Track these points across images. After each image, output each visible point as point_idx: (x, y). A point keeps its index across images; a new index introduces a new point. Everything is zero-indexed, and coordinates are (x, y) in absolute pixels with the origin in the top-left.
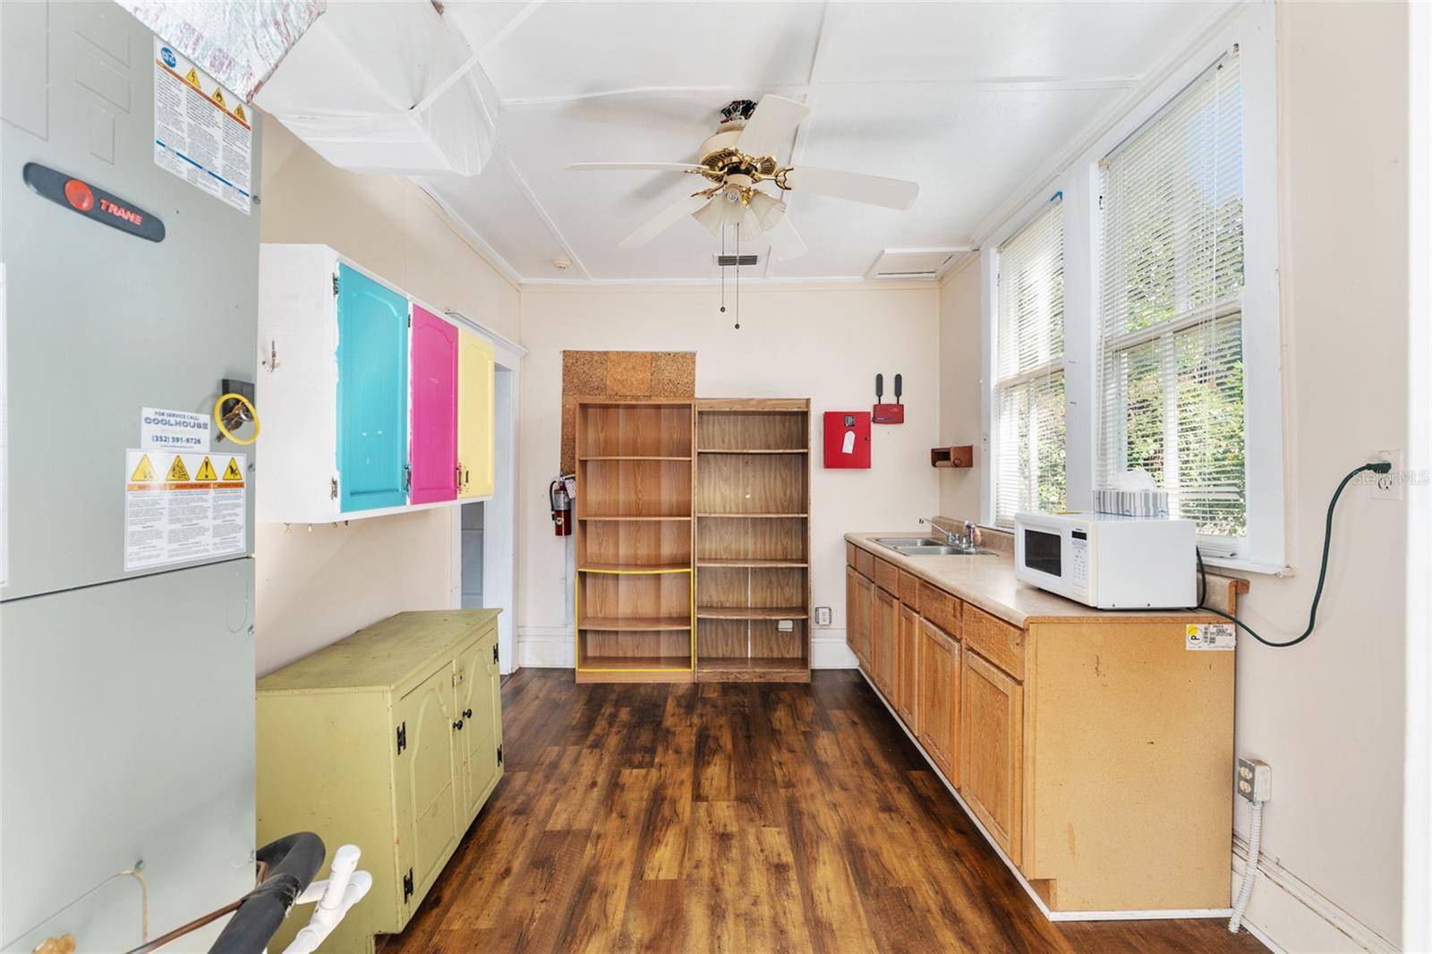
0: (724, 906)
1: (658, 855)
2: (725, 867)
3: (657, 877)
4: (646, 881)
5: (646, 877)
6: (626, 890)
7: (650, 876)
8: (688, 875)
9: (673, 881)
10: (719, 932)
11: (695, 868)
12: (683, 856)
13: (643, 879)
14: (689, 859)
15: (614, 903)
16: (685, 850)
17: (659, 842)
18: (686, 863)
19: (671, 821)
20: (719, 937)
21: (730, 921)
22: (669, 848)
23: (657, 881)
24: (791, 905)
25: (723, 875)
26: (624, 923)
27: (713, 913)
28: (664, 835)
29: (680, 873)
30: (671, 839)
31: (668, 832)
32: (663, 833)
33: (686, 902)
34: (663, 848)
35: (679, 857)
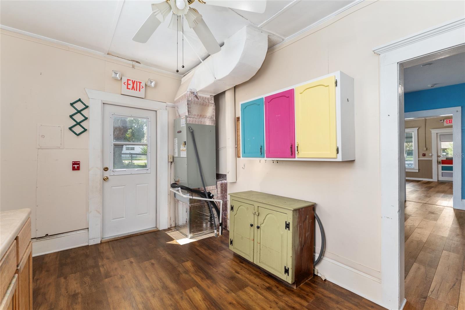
0: (164, 290)
1: (200, 295)
2: (171, 302)
3: (192, 289)
4: (195, 286)
7: (195, 288)
8: (183, 293)
9: (186, 290)
10: (161, 284)
11: (182, 297)
12: (190, 299)
14: (187, 299)
16: (191, 301)
18: (187, 297)
20: (161, 283)
21: (159, 287)
22: (198, 300)
24: (141, 300)
25: (170, 299)
27: (166, 287)
29: (186, 293)
30: (201, 303)
33: (177, 286)
35: (191, 298)
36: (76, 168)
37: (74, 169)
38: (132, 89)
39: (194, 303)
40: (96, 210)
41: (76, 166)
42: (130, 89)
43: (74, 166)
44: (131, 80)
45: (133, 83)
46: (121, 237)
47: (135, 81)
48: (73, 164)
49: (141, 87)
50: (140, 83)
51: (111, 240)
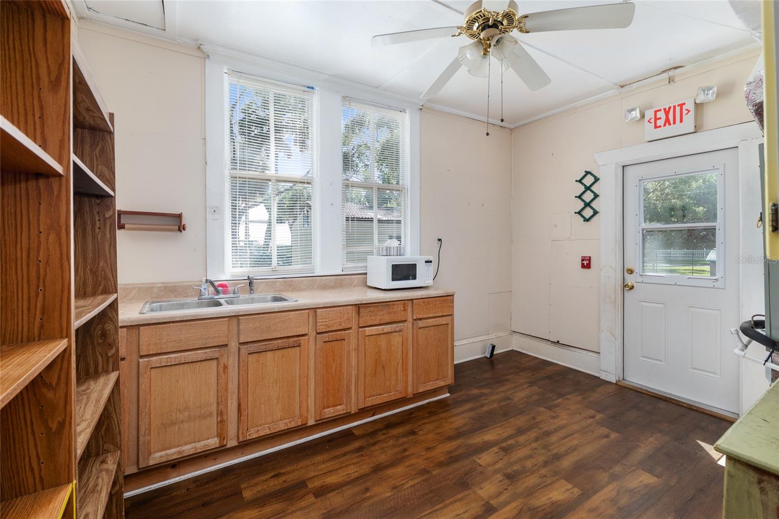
0: (551, 456)
1: (562, 498)
2: (530, 466)
3: (573, 488)
5: (580, 492)
6: (599, 494)
7: (576, 491)
8: (555, 476)
9: (566, 480)
10: (564, 452)
11: (547, 477)
12: (546, 486)
13: (582, 492)
14: (545, 482)
15: (610, 494)
16: (542, 488)
17: (553, 504)
18: (549, 482)
19: (530, 509)
21: (555, 451)
22: (550, 496)
23: (575, 486)
24: (521, 440)
25: (536, 465)
26: (609, 483)
27: (560, 458)
28: (545, 505)
29: (558, 480)
30: (543, 499)
31: (540, 504)
32: (544, 507)
33: (568, 469)
34: (554, 499)
35: (549, 487)
36: (585, 265)
37: (583, 266)
38: (665, 125)
39: (540, 491)
40: (610, 331)
41: (586, 264)
42: (660, 126)
43: (583, 262)
44: (663, 110)
45: (667, 113)
46: (650, 392)
47: (670, 108)
48: (583, 260)
49: (685, 112)
50: (681, 106)
51: (631, 387)
